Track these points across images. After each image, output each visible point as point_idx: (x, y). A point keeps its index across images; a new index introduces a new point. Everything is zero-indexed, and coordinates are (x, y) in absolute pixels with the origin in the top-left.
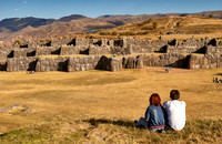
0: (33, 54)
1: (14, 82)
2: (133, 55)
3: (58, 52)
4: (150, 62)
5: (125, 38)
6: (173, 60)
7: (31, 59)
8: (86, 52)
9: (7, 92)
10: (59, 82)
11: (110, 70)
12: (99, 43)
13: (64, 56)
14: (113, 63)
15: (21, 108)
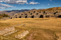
0: (26, 14)
1: (22, 20)
2: (48, 15)
3: (31, 14)
4: (52, 16)
5: (46, 11)
6: (58, 16)
7: (26, 15)
8: (37, 14)
9: (20, 21)
10: (32, 20)
11: (43, 18)
12: (40, 12)
13: (33, 15)
14: (44, 16)
15: (23, 25)
